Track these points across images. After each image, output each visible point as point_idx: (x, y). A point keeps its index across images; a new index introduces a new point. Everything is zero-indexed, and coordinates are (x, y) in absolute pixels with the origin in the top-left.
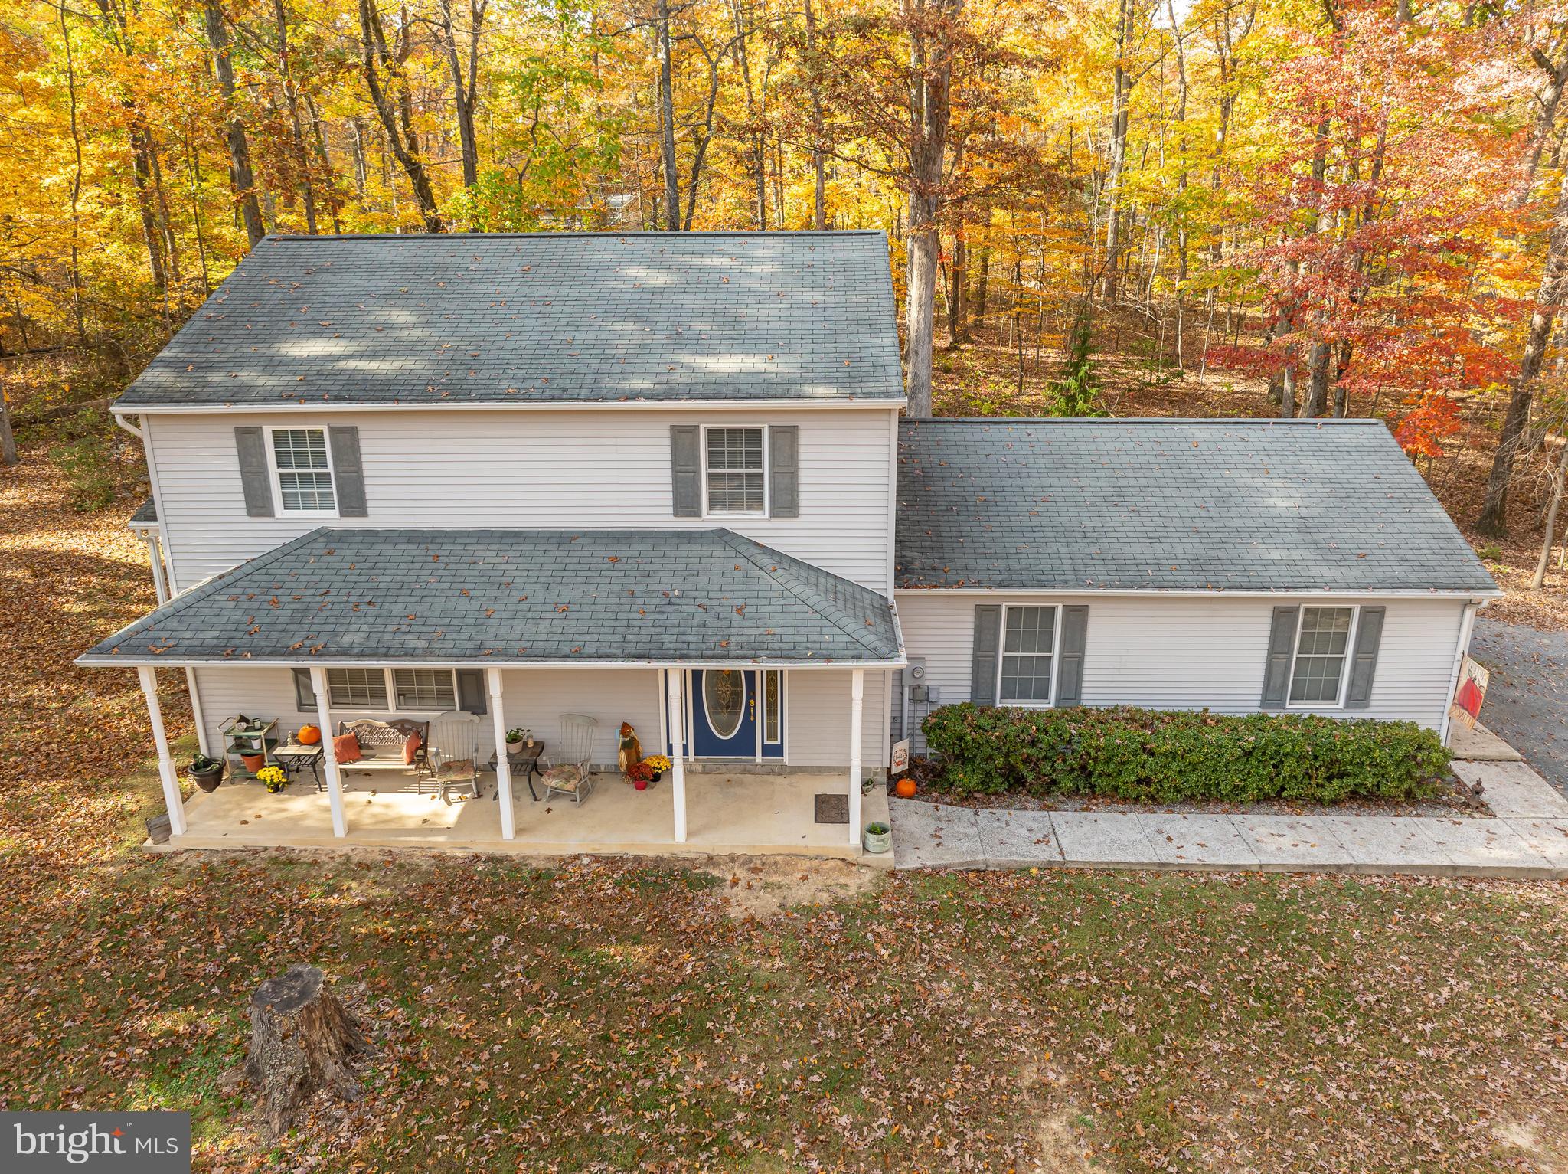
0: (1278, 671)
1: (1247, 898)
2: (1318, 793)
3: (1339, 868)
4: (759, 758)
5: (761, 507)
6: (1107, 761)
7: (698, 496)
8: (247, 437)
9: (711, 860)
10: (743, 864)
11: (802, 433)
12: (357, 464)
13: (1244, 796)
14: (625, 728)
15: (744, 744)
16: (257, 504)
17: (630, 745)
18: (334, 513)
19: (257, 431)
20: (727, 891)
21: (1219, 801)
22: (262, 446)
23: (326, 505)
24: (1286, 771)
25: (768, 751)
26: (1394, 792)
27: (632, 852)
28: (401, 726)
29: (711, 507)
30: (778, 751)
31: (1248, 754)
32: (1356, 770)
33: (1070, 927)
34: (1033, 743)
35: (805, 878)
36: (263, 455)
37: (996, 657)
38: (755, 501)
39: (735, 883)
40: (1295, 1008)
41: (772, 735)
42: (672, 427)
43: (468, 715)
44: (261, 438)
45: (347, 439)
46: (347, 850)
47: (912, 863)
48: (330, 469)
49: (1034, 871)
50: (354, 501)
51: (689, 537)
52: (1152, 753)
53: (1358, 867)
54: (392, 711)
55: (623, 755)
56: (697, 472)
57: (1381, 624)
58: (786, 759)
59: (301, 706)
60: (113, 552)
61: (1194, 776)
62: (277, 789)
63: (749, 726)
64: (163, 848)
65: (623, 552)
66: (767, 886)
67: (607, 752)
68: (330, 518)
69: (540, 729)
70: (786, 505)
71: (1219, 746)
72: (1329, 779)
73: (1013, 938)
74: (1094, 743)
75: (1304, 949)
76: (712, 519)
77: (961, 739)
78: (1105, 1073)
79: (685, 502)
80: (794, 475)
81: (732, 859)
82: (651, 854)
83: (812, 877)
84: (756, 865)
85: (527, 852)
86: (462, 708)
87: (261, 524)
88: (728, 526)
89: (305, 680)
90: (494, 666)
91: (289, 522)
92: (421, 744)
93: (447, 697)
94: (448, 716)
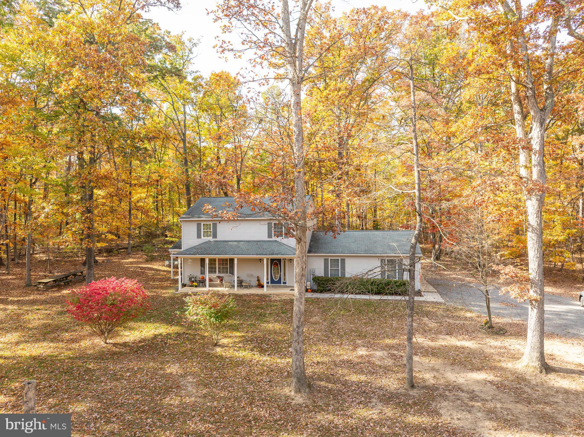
4: (282, 284)
5: (282, 237)
7: (272, 234)
8: (199, 226)
9: (270, 294)
12: (216, 229)
14: (258, 277)
15: (279, 282)
16: (199, 236)
17: (259, 280)
19: (201, 224)
20: (272, 297)
22: (201, 226)
23: (210, 236)
25: (284, 283)
27: (257, 293)
28: (219, 277)
29: (274, 236)
30: (285, 283)
35: (285, 296)
36: (201, 228)
37: (328, 269)
38: (281, 235)
39: (274, 297)
41: (285, 280)
42: (268, 223)
43: (231, 275)
45: (215, 226)
48: (212, 230)
49: (328, 299)
50: (215, 236)
51: (270, 241)
54: (217, 274)
55: (257, 282)
56: (272, 230)
58: (287, 284)
59: (201, 273)
60: (155, 267)
62: (196, 286)
63: (280, 278)
64: (177, 293)
65: (259, 243)
66: (279, 297)
67: (255, 282)
68: (211, 238)
69: (243, 278)
76: (274, 238)
79: (270, 236)
81: (274, 294)
82: (260, 293)
83: (287, 296)
84: (277, 295)
85: (238, 293)
86: (229, 273)
87: (199, 240)
88: (277, 240)
89: (203, 269)
90: (236, 257)
91: (204, 239)
92: (221, 280)
93: (227, 272)
94: (227, 275)
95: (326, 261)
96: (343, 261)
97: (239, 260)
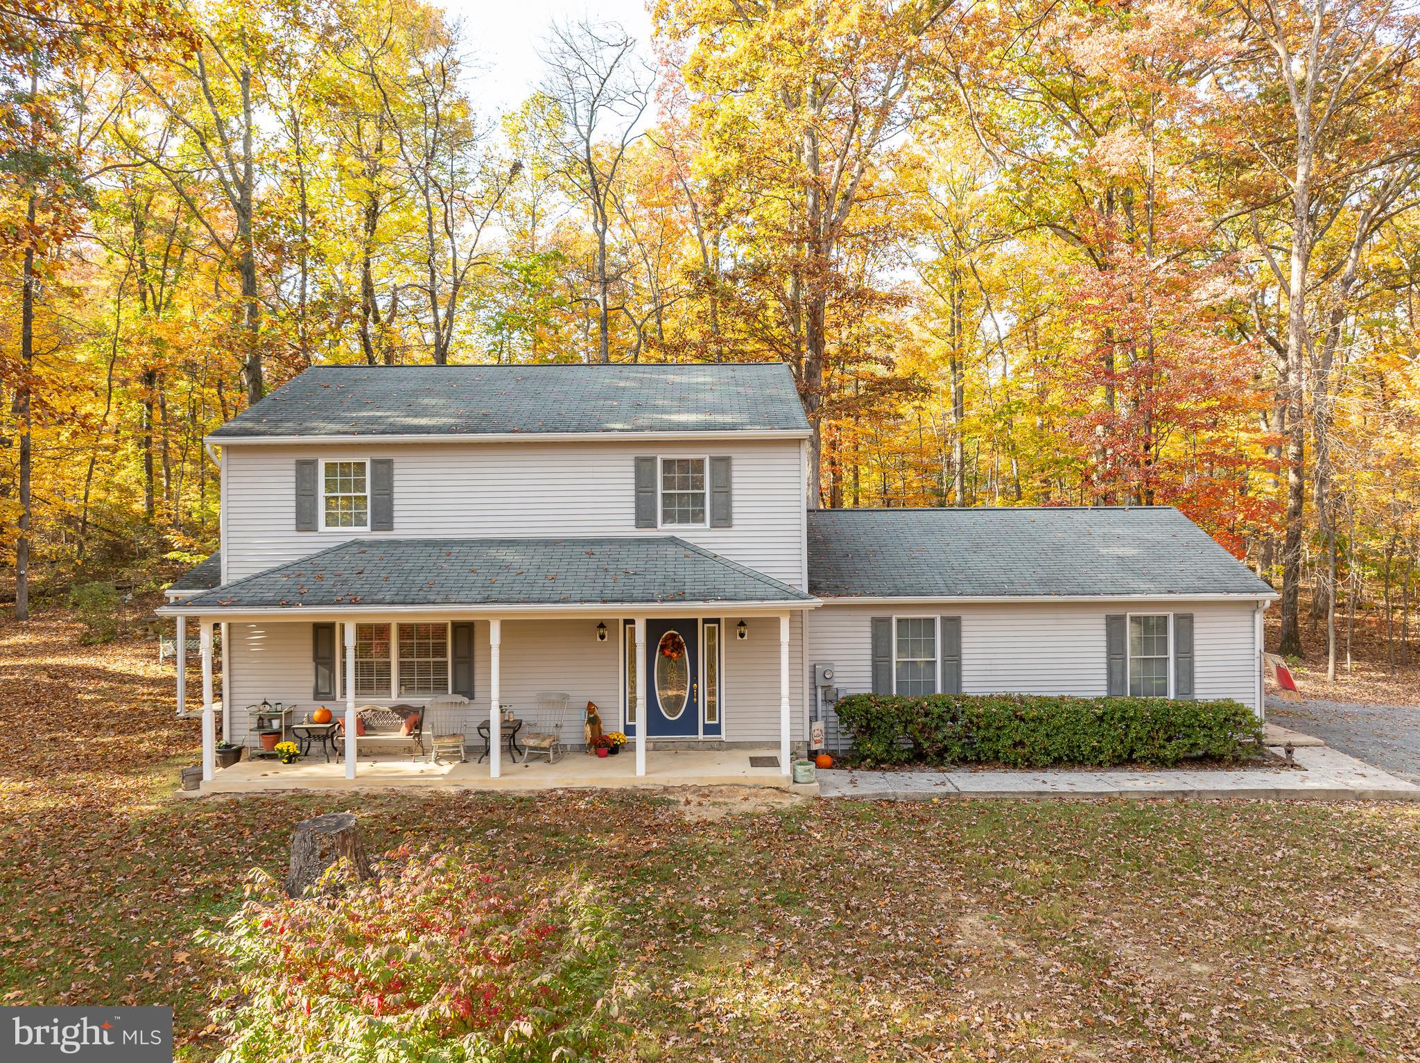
0: (1117, 669)
1: (1111, 810)
2: (1162, 753)
3: (1185, 793)
4: (701, 736)
5: (703, 520)
6: (988, 726)
7: (655, 511)
8: (305, 471)
9: (666, 789)
10: (694, 792)
11: (734, 462)
12: (390, 488)
13: (1101, 757)
14: (591, 707)
15: (688, 724)
16: (305, 521)
17: (594, 721)
18: (368, 528)
19: (314, 463)
20: (681, 808)
21: (1081, 763)
22: (316, 474)
23: (360, 522)
24: (1132, 734)
25: (708, 729)
26: (1222, 750)
27: (599, 786)
28: (401, 710)
29: (664, 522)
30: (715, 729)
31: (1101, 719)
32: (1189, 731)
33: (968, 825)
34: (926, 715)
35: (746, 799)
36: (316, 482)
37: (890, 662)
38: (698, 517)
39: (688, 802)
40: (1160, 865)
41: (712, 715)
42: (637, 459)
43: (459, 698)
44: (316, 468)
45: (384, 473)
46: (356, 789)
47: (834, 793)
48: (368, 493)
49: (935, 800)
50: (384, 518)
51: (648, 541)
52: (1022, 719)
53: (1199, 792)
54: (395, 697)
55: (588, 728)
56: (655, 492)
57: (1191, 628)
58: (723, 736)
59: (318, 695)
61: (1059, 739)
62: (291, 759)
63: (693, 706)
64: (193, 793)
65: (597, 549)
66: (714, 804)
67: (575, 730)
68: (364, 532)
70: (723, 519)
71: (1076, 712)
72: (1169, 739)
73: (924, 832)
74: (975, 711)
75: (1162, 835)
76: (664, 529)
77: (867, 712)
78: (1008, 897)
79: (644, 517)
80: (728, 493)
81: (684, 788)
82: (616, 787)
83: (752, 799)
84: (705, 792)
85: (510, 788)
86: (455, 692)
87: (307, 537)
88: (677, 535)
89: (324, 671)
90: (495, 614)
91: (329, 535)
92: (417, 726)
93: (441, 686)
94: (442, 698)
95: (880, 628)
96: (953, 627)
97: (509, 627)
